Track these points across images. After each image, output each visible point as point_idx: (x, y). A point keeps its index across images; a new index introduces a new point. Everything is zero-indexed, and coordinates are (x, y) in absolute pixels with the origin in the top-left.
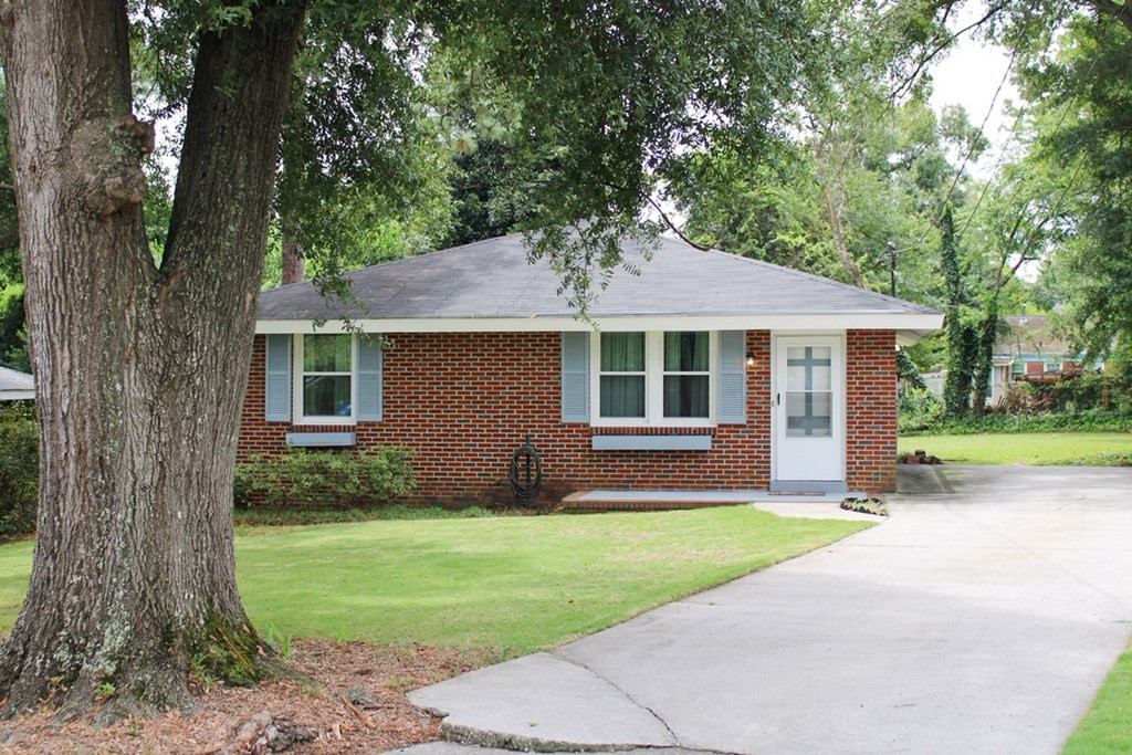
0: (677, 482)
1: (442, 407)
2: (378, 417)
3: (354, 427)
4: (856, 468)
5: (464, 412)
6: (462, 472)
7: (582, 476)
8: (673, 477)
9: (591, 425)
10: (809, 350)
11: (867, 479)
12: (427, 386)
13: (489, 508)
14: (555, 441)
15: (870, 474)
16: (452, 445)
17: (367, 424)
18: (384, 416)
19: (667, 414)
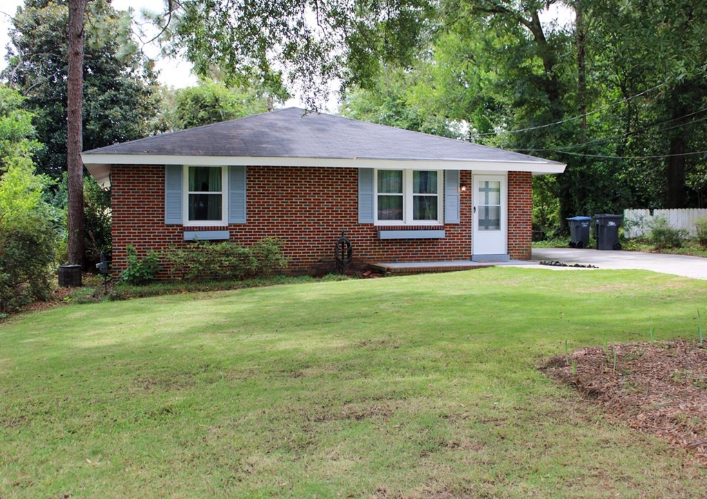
0: (423, 257)
1: (285, 214)
2: (244, 221)
3: (227, 227)
4: (514, 247)
5: (299, 217)
6: (298, 255)
7: (370, 255)
8: (420, 254)
9: (375, 225)
10: (487, 183)
11: (519, 253)
12: (275, 201)
13: (314, 276)
14: (354, 234)
15: (520, 250)
16: (291, 238)
17: (236, 225)
18: (247, 220)
19: (415, 218)
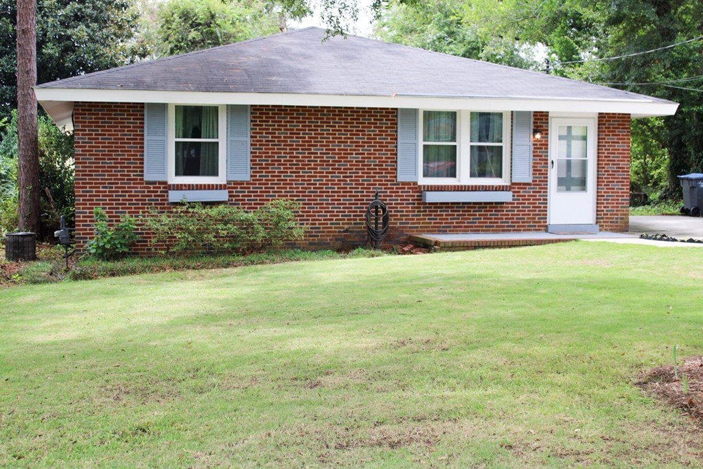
0: (482, 227)
1: (301, 168)
2: (246, 177)
3: (225, 185)
4: (604, 214)
5: (319, 172)
6: (317, 222)
7: (412, 223)
8: (479, 223)
9: (419, 184)
10: (569, 128)
11: (611, 222)
12: (288, 151)
13: (339, 251)
14: (392, 196)
15: (613, 218)
16: (308, 200)
17: (236, 183)
18: (251, 176)
19: (472, 175)
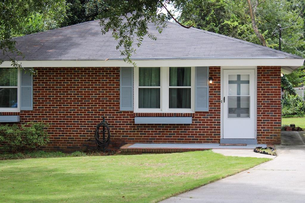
0: (176, 139)
1: (62, 103)
2: (31, 108)
3: (19, 113)
4: (262, 133)
5: (73, 105)
6: (72, 135)
7: (130, 136)
8: (174, 137)
9: (134, 112)
10: (239, 76)
11: (267, 138)
12: (55, 93)
13: (84, 152)
14: (117, 120)
15: (268, 135)
16: (67, 122)
17: (25, 112)
18: (34, 108)
19: (171, 106)
